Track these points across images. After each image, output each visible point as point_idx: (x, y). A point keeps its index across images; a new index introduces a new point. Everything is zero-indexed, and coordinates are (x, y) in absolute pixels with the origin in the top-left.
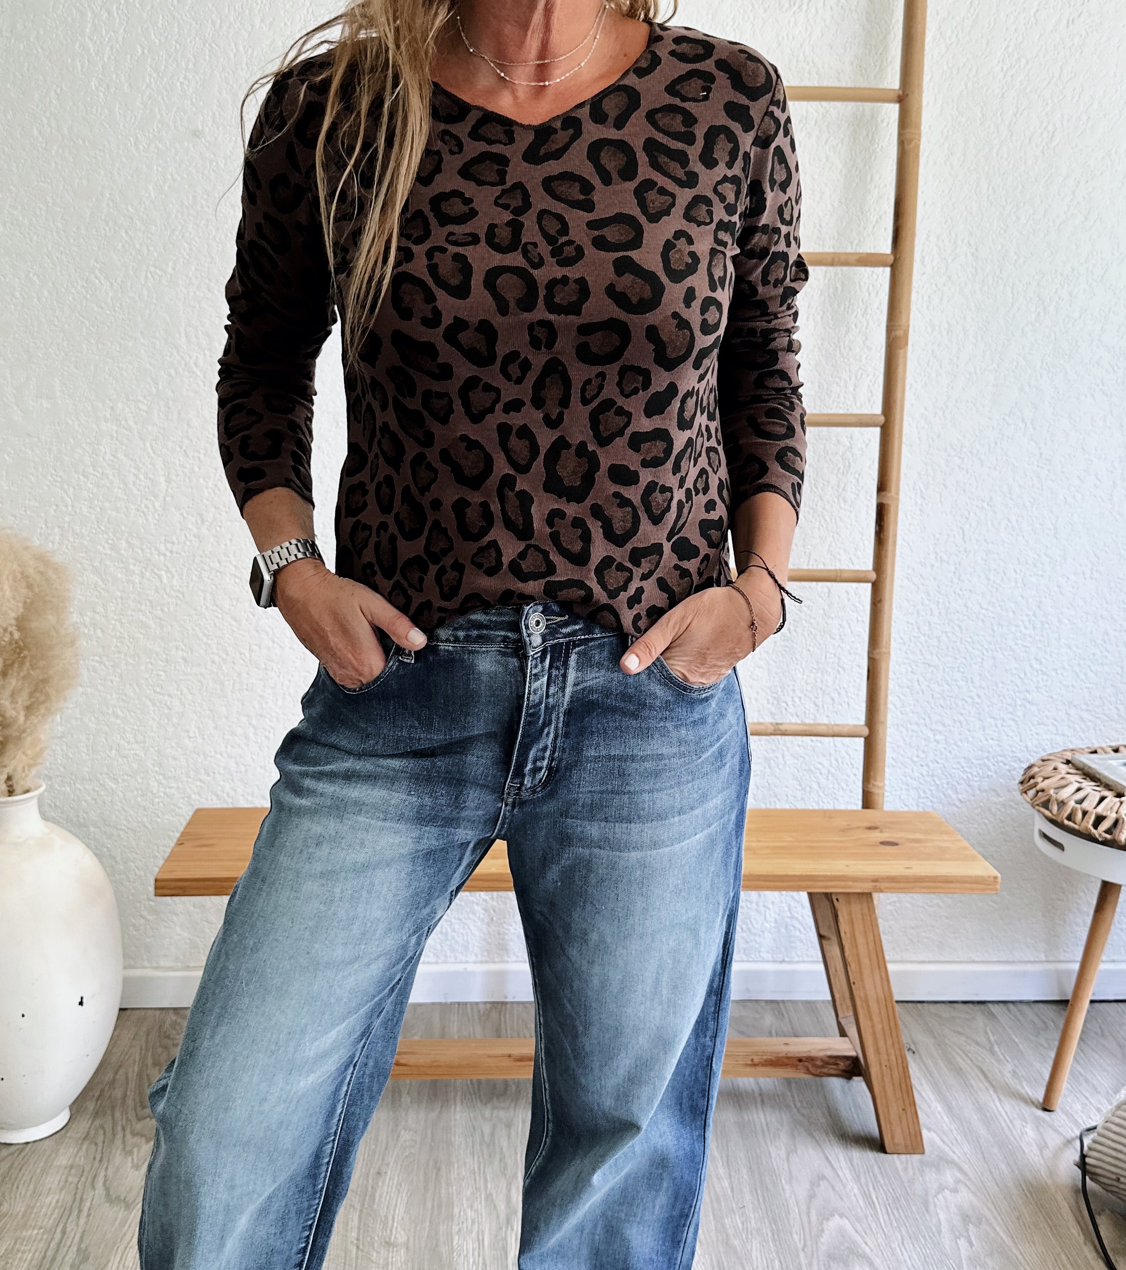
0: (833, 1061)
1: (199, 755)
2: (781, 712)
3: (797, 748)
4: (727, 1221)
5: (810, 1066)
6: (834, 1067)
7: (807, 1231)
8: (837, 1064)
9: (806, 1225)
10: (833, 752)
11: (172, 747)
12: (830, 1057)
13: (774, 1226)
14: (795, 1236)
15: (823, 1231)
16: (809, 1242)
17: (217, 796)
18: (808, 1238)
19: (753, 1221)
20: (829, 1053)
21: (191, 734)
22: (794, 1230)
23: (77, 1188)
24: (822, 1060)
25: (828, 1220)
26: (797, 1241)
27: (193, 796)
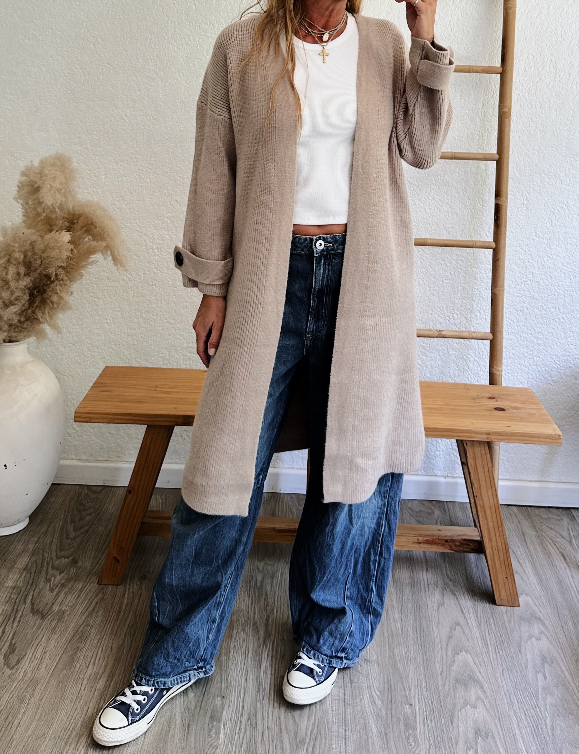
0: (466, 542)
1: (111, 333)
2: (446, 323)
3: (456, 345)
4: (396, 651)
5: (452, 545)
6: (467, 546)
7: (445, 661)
8: (469, 545)
9: (444, 658)
10: (477, 348)
11: (97, 328)
12: (465, 540)
13: (424, 656)
14: (437, 664)
15: (454, 661)
16: (445, 669)
17: (120, 358)
18: (445, 667)
19: (412, 652)
20: (464, 537)
21: (108, 321)
22: (436, 660)
23: (15, 602)
24: (460, 542)
25: (458, 654)
26: (438, 668)
27: (107, 358)
